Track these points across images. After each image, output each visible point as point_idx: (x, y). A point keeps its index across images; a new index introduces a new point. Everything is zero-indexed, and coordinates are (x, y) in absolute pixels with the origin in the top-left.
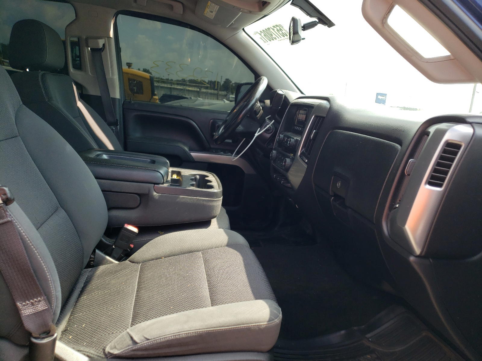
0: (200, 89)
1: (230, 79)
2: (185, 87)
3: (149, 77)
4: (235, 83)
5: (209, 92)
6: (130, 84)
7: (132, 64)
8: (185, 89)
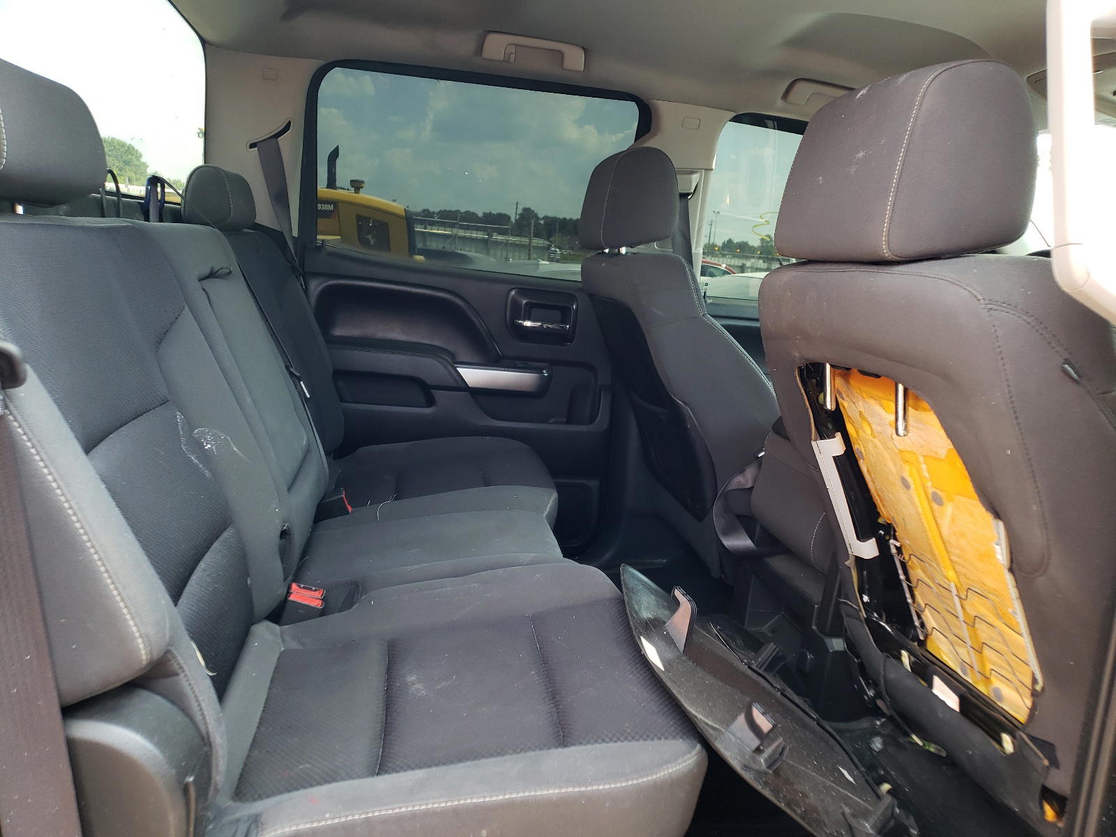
0: (490, 236)
1: (532, 209)
2: (455, 231)
3: (403, 211)
4: (546, 218)
5: (510, 242)
6: (360, 228)
7: (363, 182)
8: (456, 235)
